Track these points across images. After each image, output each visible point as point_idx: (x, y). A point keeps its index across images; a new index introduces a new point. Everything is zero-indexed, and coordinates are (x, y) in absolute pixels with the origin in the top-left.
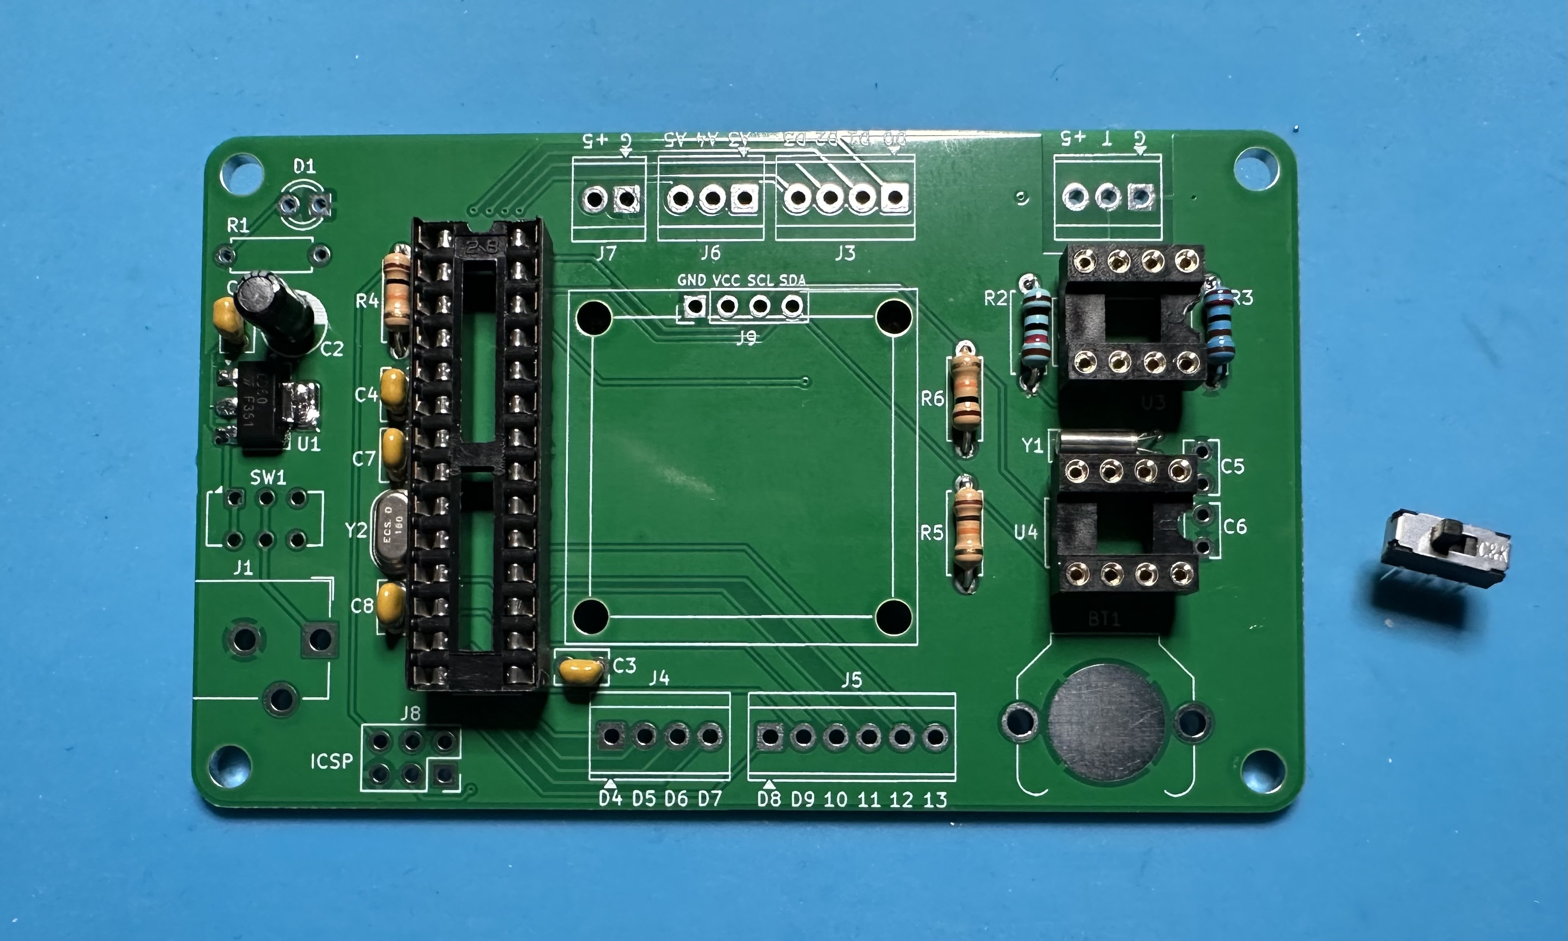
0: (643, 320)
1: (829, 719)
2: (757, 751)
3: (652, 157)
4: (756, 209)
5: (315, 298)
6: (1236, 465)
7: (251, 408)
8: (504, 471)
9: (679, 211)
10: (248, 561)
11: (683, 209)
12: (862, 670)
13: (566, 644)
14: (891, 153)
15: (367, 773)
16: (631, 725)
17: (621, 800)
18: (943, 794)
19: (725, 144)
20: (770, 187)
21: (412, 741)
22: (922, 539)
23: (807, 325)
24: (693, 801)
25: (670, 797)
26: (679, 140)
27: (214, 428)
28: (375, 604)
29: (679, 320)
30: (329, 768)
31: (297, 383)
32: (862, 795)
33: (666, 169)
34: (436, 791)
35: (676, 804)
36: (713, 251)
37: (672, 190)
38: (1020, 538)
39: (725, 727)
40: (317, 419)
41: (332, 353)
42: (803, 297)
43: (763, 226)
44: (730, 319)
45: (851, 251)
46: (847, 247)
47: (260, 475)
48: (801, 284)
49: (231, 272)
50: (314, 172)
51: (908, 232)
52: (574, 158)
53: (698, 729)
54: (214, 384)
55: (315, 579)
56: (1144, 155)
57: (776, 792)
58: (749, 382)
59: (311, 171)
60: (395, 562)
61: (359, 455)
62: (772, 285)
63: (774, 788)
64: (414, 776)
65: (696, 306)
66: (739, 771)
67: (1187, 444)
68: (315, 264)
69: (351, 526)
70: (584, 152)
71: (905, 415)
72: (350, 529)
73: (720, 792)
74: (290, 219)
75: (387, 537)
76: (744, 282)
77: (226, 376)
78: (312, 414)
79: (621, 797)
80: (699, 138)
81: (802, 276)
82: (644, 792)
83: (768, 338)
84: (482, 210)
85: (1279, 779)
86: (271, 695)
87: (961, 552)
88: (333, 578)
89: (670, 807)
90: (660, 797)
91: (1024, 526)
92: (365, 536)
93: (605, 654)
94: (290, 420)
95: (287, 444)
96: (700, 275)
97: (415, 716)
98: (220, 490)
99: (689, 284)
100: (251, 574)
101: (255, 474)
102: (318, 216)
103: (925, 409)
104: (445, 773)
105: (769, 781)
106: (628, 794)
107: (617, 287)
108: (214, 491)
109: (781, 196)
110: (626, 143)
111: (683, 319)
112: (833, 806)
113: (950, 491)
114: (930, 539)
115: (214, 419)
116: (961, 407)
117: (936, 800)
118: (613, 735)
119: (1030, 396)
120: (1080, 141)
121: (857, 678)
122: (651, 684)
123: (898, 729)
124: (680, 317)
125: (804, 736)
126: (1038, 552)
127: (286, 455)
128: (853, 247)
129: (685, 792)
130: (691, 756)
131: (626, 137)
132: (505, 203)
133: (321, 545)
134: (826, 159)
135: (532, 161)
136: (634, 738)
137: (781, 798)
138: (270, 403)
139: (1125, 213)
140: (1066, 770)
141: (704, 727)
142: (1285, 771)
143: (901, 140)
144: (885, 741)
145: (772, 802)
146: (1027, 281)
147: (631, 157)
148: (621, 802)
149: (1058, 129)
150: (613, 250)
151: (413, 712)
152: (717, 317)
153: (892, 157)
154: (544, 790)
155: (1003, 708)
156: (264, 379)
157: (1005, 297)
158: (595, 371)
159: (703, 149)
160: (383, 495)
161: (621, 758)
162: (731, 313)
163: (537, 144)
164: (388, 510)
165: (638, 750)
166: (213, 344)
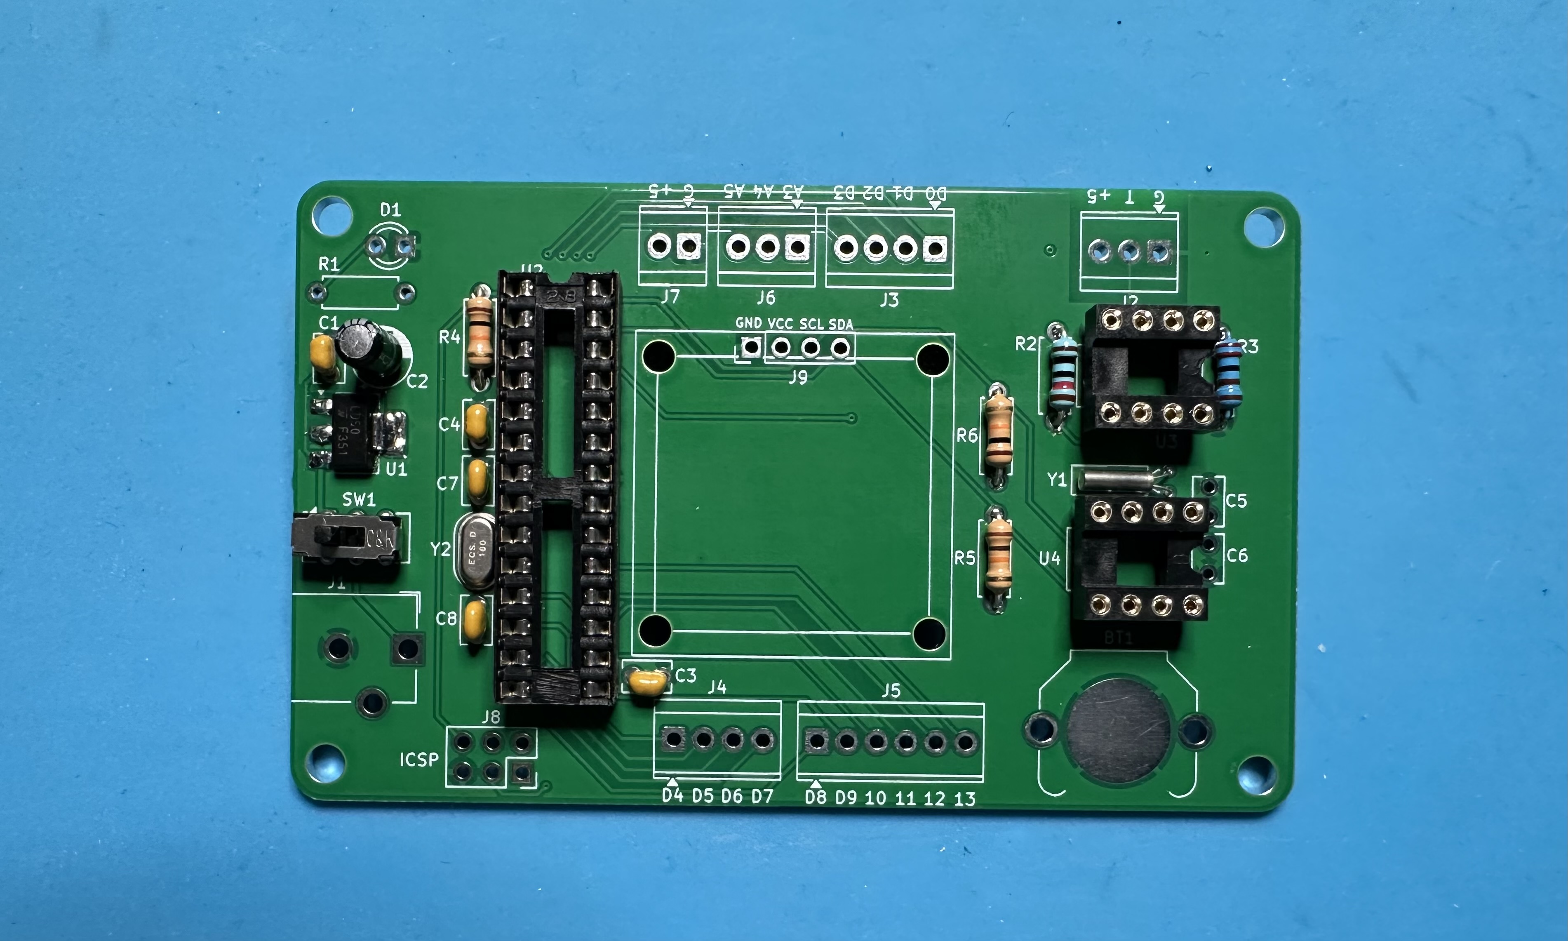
0: (704, 359)
1: (870, 726)
2: (804, 754)
3: (713, 207)
4: (808, 258)
5: (401, 334)
6: (1239, 499)
7: (345, 438)
8: (582, 504)
9: (737, 258)
11: (741, 256)
12: (900, 681)
13: (633, 655)
14: (932, 207)
15: (452, 770)
16: (691, 728)
17: (682, 797)
18: (972, 794)
19: (780, 197)
20: (821, 237)
21: (493, 742)
22: (956, 563)
23: (854, 366)
24: (747, 798)
25: (726, 794)
26: (738, 191)
27: (309, 454)
28: (458, 617)
29: (737, 360)
30: (417, 765)
31: (385, 412)
32: (899, 795)
33: (726, 219)
34: (514, 788)
35: (732, 799)
36: (768, 296)
37: (730, 238)
38: (1044, 564)
39: (776, 731)
40: (404, 447)
41: (418, 385)
42: (850, 339)
43: (814, 274)
44: (783, 359)
45: (894, 298)
46: (891, 294)
47: (352, 497)
48: (848, 327)
49: (322, 308)
50: (400, 215)
51: (947, 282)
52: (641, 206)
53: (752, 734)
54: (308, 412)
55: (403, 594)
56: (1163, 213)
57: (822, 791)
58: (801, 418)
59: (397, 215)
60: (478, 581)
61: (442, 481)
62: (822, 328)
63: (821, 787)
64: (494, 773)
65: (752, 347)
66: (789, 771)
67: (1196, 479)
68: (399, 301)
69: (435, 545)
70: (650, 201)
71: (942, 451)
72: (435, 548)
73: (771, 791)
74: (378, 259)
75: (472, 560)
76: (797, 326)
77: (319, 405)
78: (400, 443)
79: (683, 795)
80: (757, 190)
81: (850, 321)
82: (703, 790)
83: (818, 377)
84: (556, 254)
85: (1270, 781)
86: (363, 699)
87: (994, 578)
88: (419, 593)
89: (727, 804)
90: (717, 794)
91: (1048, 553)
92: (448, 555)
93: (669, 664)
94: (379, 448)
95: (377, 469)
96: (757, 318)
97: (495, 719)
98: (315, 511)
99: (746, 327)
100: (344, 588)
101: (347, 496)
102: (403, 256)
103: (960, 445)
104: (523, 772)
105: (816, 781)
106: (689, 791)
107: (680, 328)
108: (309, 512)
109: (831, 245)
110: (689, 194)
111: (741, 359)
112: (873, 803)
113: (982, 520)
114: (963, 563)
115: (308, 445)
116: (994, 447)
117: (965, 799)
118: (674, 739)
119: (1055, 434)
120: (1105, 199)
121: (897, 689)
122: (710, 693)
123: (931, 735)
124: (738, 357)
125: (847, 741)
126: (1060, 576)
127: (374, 481)
128: (896, 294)
129: (740, 790)
130: (746, 757)
131: (688, 187)
132: (577, 248)
133: (409, 562)
134: (873, 213)
135: (602, 209)
136: (695, 742)
137: (826, 796)
138: (361, 435)
139: (1143, 267)
140: (1082, 774)
141: (757, 732)
142: (1275, 775)
143: (942, 195)
144: (920, 745)
145: (818, 799)
146: (1055, 328)
147: (693, 207)
148: (682, 799)
149: (1084, 188)
150: (676, 293)
151: (494, 716)
152: (772, 357)
153: (933, 212)
154: (613, 787)
155: (1026, 718)
156: (356, 411)
157: (1034, 343)
158: (659, 406)
159: (759, 200)
160: (467, 519)
161: (683, 759)
162: (784, 355)
163: (604, 193)
164: (473, 534)
165: (697, 753)
166: (307, 375)
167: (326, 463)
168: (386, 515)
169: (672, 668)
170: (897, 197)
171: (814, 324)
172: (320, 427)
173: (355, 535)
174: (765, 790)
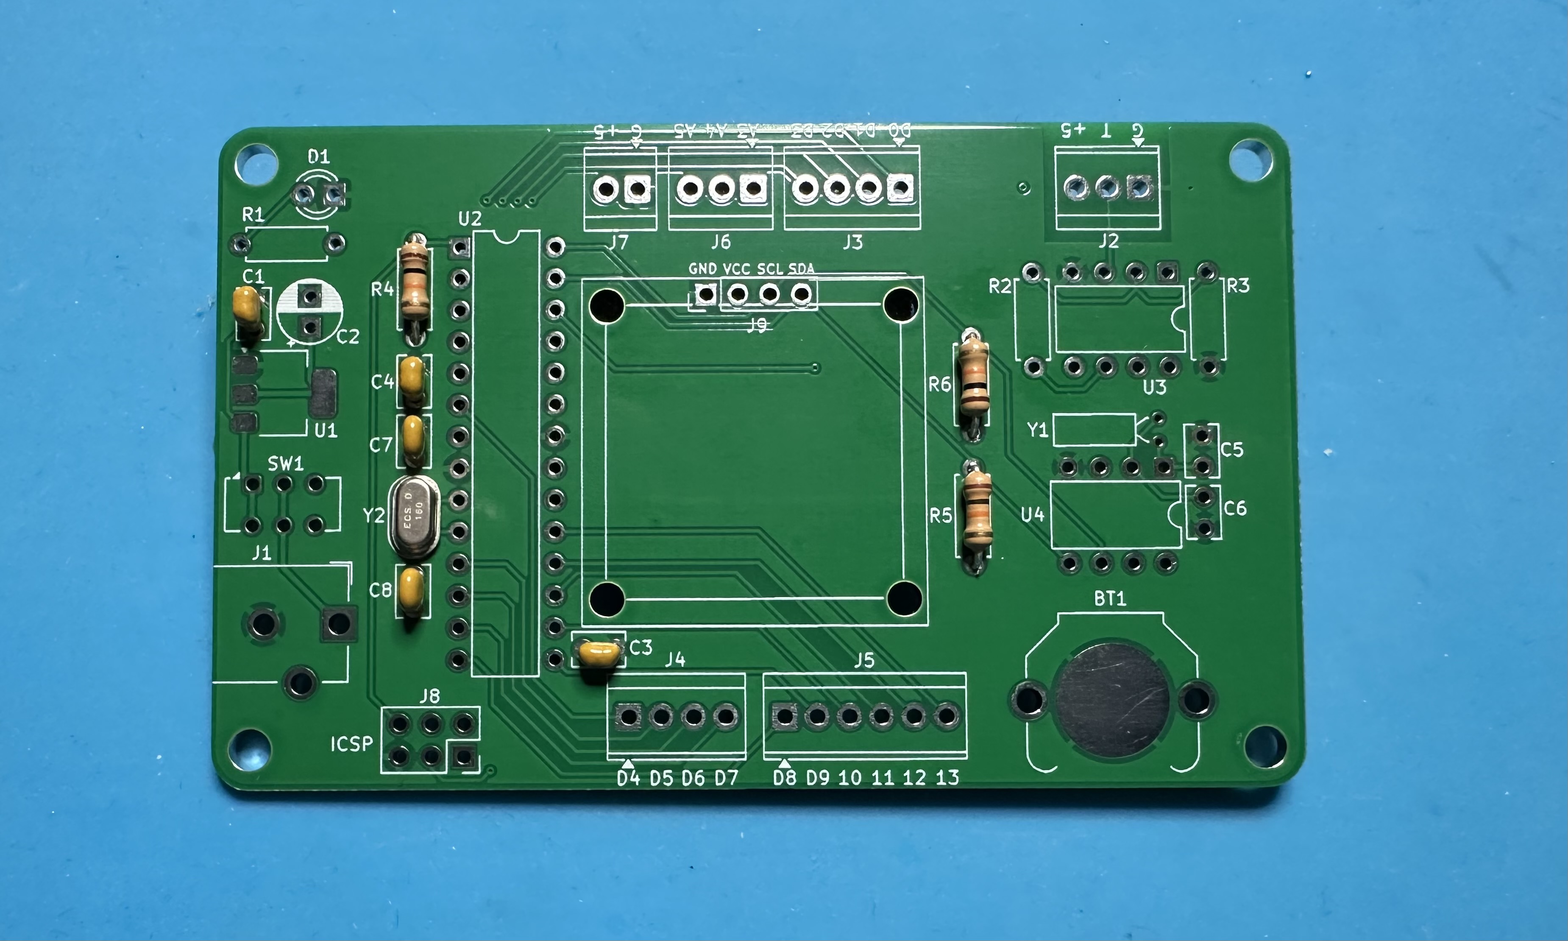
0: (656, 308)
1: (842, 699)
2: (771, 731)
3: (663, 148)
4: (764, 199)
5: (330, 286)
6: (1235, 448)
9: (689, 201)
10: (267, 546)
11: (694, 198)
12: (874, 650)
13: (583, 626)
14: (896, 144)
15: (387, 755)
16: (647, 705)
17: (639, 780)
18: (955, 772)
19: (734, 135)
20: (779, 178)
21: (432, 723)
22: (932, 521)
23: (816, 313)
24: (710, 781)
25: (687, 776)
26: (689, 132)
27: (231, 415)
28: (393, 589)
29: (691, 308)
30: (349, 749)
32: (876, 773)
33: (675, 160)
34: (455, 773)
35: (693, 782)
36: (723, 240)
37: (681, 180)
38: (1027, 521)
39: (740, 707)
41: (348, 342)
42: (812, 285)
43: (772, 216)
44: (740, 307)
45: (858, 240)
46: (854, 236)
47: (278, 461)
48: (809, 272)
49: (246, 261)
50: (329, 162)
51: (914, 222)
52: (585, 148)
53: (714, 709)
54: (231, 372)
55: (334, 564)
56: (1143, 147)
57: (792, 771)
58: (760, 368)
59: (325, 162)
60: (414, 549)
61: (375, 442)
62: (782, 273)
63: (790, 767)
64: (433, 757)
65: (707, 294)
66: (755, 750)
67: (1188, 428)
68: (329, 252)
69: (368, 512)
70: (595, 143)
71: (913, 402)
72: (368, 514)
73: (736, 772)
74: (305, 208)
75: (407, 523)
76: (754, 271)
79: (639, 778)
80: (709, 129)
81: (811, 265)
82: (661, 772)
83: (779, 325)
84: (496, 199)
86: (290, 681)
87: (973, 535)
89: (688, 786)
90: (677, 777)
91: (1030, 509)
92: (382, 521)
93: (623, 635)
96: (711, 264)
97: (434, 699)
98: (237, 477)
99: (700, 273)
100: (270, 559)
101: (272, 460)
102: (333, 205)
103: (932, 394)
104: (465, 755)
105: (785, 760)
106: (646, 774)
107: (629, 276)
108: (232, 478)
109: (790, 186)
110: (637, 134)
111: (694, 307)
112: (847, 784)
113: (958, 475)
114: (939, 522)
115: (231, 406)
116: (969, 393)
117: (948, 777)
118: (629, 717)
120: (1080, 132)
121: (869, 658)
122: (667, 666)
123: (909, 707)
124: (692, 305)
125: (818, 716)
126: (1044, 533)
128: (860, 236)
129: (701, 771)
130: (707, 736)
131: (636, 128)
132: (518, 193)
133: (339, 530)
134: (833, 151)
135: (542, 153)
136: (651, 719)
137: (796, 776)
139: (1124, 203)
140: (1074, 747)
141: (719, 707)
142: (1287, 746)
143: (906, 131)
144: (898, 719)
145: (787, 780)
146: (1031, 270)
147: (641, 148)
148: (639, 782)
149: (1059, 121)
150: (624, 239)
151: (432, 695)
152: (728, 305)
153: (897, 149)
154: (562, 770)
155: (1012, 688)
157: (1009, 285)
158: (608, 358)
159: (711, 139)
160: (402, 482)
161: (639, 738)
162: (741, 301)
163: (549, 134)
164: (408, 496)
165: (656, 731)
166: (229, 332)
169: (626, 640)
170: (859, 134)
171: (772, 269)
174: (730, 771)
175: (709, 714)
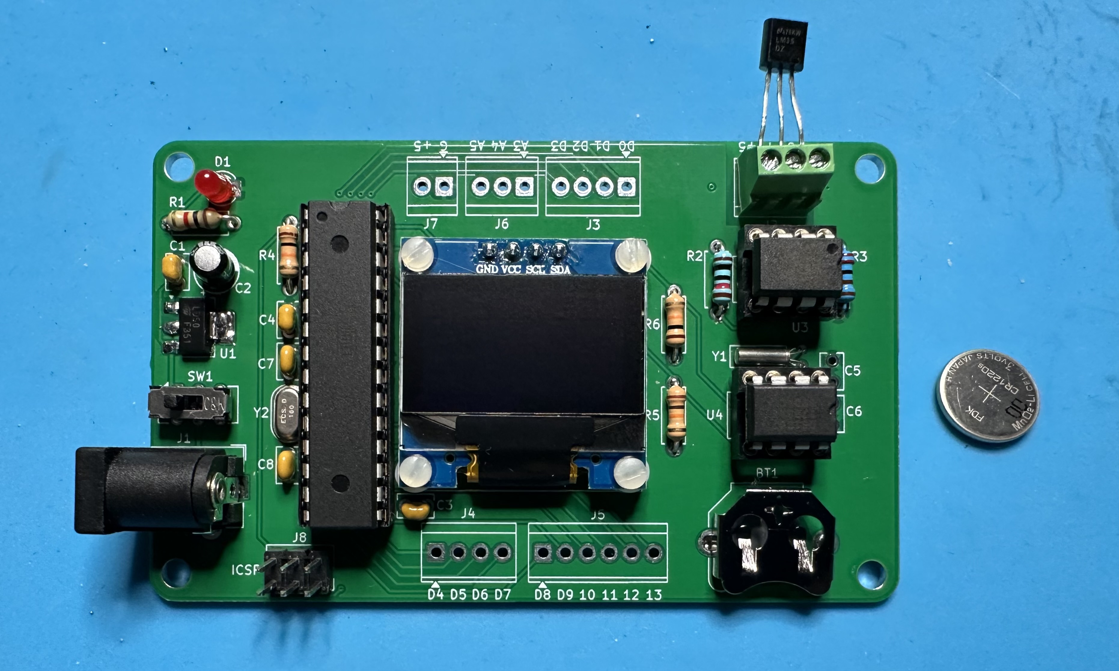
1: (582, 541)
2: (534, 562)
3: (462, 158)
4: (532, 194)
5: (231, 253)
6: (855, 370)
7: (190, 331)
9: (480, 195)
10: (188, 434)
11: (483, 193)
14: (624, 156)
16: (449, 544)
18: (659, 591)
19: (511, 149)
20: (542, 179)
25: (476, 593)
26: (480, 146)
27: (163, 343)
28: (274, 463)
30: (244, 574)
31: (220, 312)
32: (605, 592)
33: (471, 166)
35: (480, 597)
36: (503, 223)
37: (475, 180)
38: (711, 419)
39: (512, 546)
40: (234, 337)
41: (244, 291)
43: (537, 206)
45: (597, 224)
46: (594, 220)
47: (195, 375)
49: (172, 234)
50: (230, 165)
51: (635, 211)
52: (408, 157)
53: (495, 547)
54: (162, 312)
55: (233, 446)
57: (547, 590)
59: (227, 165)
60: (288, 436)
61: (262, 362)
63: (545, 587)
66: (522, 575)
68: (230, 229)
69: (257, 410)
70: (415, 154)
72: (257, 412)
73: (509, 590)
75: (283, 420)
77: (170, 306)
78: (230, 334)
79: (443, 594)
80: (494, 145)
82: (458, 590)
84: (345, 193)
85: (881, 579)
87: (673, 430)
88: (245, 445)
89: (476, 600)
90: (469, 594)
91: (713, 411)
92: (267, 417)
93: (433, 496)
94: (215, 338)
95: (213, 354)
97: (303, 539)
98: (167, 385)
100: (189, 442)
101: (191, 374)
105: (543, 583)
106: (448, 591)
108: (163, 385)
109: (550, 185)
110: (444, 148)
112: (585, 599)
113: (664, 387)
114: (650, 419)
115: (162, 336)
116: (672, 332)
117: (654, 595)
118: (436, 552)
119: (717, 323)
121: (601, 513)
122: (463, 517)
123: (628, 547)
125: (566, 553)
126: (722, 428)
127: (211, 363)
128: (598, 220)
129: (486, 590)
130: (490, 565)
131: (443, 143)
132: (362, 187)
133: (237, 423)
134: (580, 160)
135: (379, 160)
136: (452, 554)
137: (550, 594)
138: (201, 327)
141: (498, 546)
142: (886, 575)
143: (631, 147)
144: (620, 555)
145: (544, 596)
146: (716, 244)
147: (447, 157)
148: (443, 597)
149: (736, 140)
150: (435, 221)
151: (301, 536)
153: (625, 159)
154: (391, 589)
155: (699, 534)
156: (196, 310)
157: (701, 255)
159: (496, 152)
160: (280, 390)
161: (443, 567)
163: (383, 147)
164: (284, 401)
165: (454, 562)
166: (161, 285)
167: (175, 350)
168: (220, 387)
169: (434, 500)
170: (598, 148)
172: (171, 323)
173: (195, 402)
174: (505, 590)
175: (491, 550)
